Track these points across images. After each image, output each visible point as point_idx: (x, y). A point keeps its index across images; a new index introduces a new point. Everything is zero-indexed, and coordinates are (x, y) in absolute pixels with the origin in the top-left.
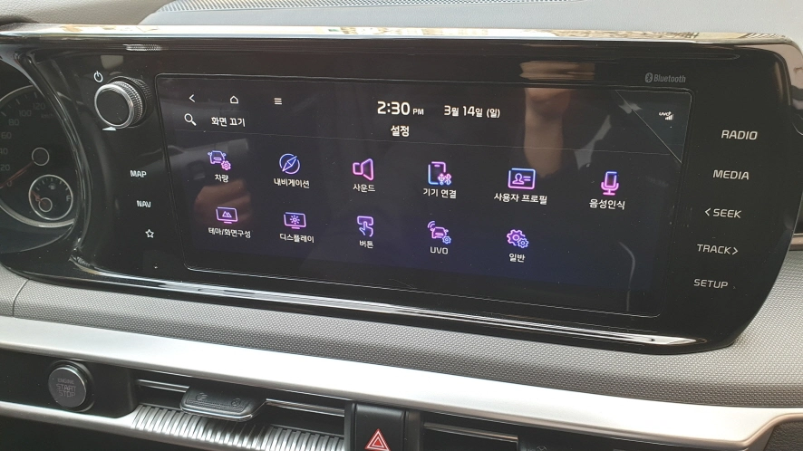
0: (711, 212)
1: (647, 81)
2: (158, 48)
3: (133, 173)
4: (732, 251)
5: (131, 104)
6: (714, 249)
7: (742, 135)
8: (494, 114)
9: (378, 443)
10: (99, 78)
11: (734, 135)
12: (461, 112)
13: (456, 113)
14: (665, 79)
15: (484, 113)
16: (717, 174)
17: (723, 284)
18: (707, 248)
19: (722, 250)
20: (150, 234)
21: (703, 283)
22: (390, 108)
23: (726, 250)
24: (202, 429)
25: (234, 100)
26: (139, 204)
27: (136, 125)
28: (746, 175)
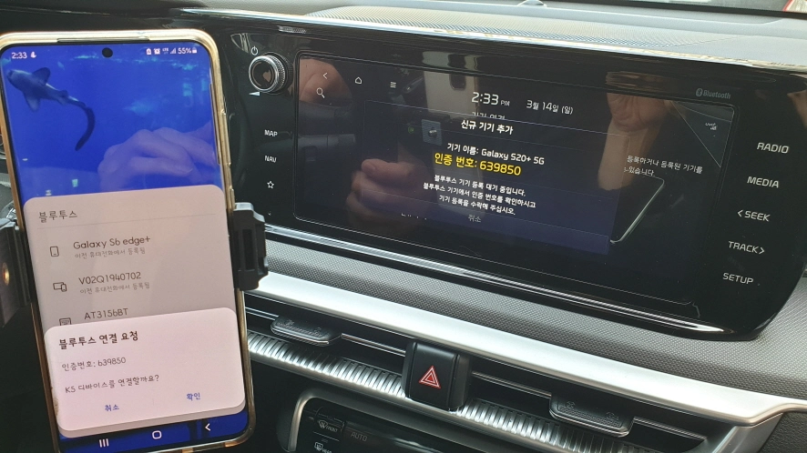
0: (743, 214)
1: (697, 95)
2: (303, 31)
3: (267, 132)
4: (759, 250)
5: (277, 73)
6: (744, 247)
7: (775, 148)
8: (567, 111)
9: (430, 379)
10: (255, 52)
11: (768, 147)
12: (541, 106)
13: (536, 108)
14: (713, 95)
15: (560, 110)
16: (751, 180)
17: (749, 280)
18: (737, 245)
19: (751, 249)
20: (270, 185)
21: (731, 277)
22: (482, 98)
23: (754, 249)
24: (283, 353)
25: (358, 81)
26: (267, 159)
27: (276, 92)
28: (776, 184)
